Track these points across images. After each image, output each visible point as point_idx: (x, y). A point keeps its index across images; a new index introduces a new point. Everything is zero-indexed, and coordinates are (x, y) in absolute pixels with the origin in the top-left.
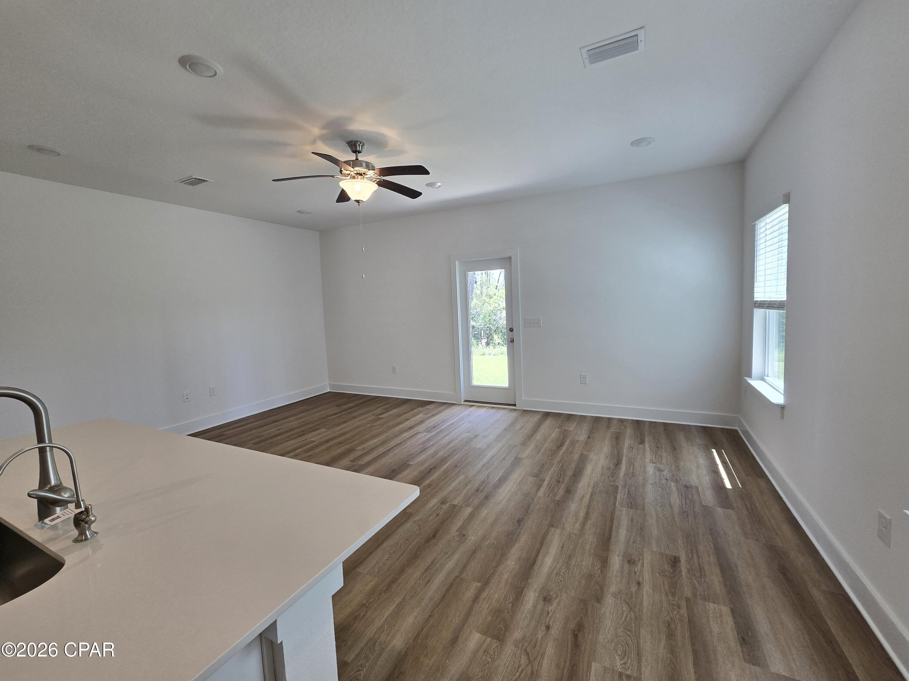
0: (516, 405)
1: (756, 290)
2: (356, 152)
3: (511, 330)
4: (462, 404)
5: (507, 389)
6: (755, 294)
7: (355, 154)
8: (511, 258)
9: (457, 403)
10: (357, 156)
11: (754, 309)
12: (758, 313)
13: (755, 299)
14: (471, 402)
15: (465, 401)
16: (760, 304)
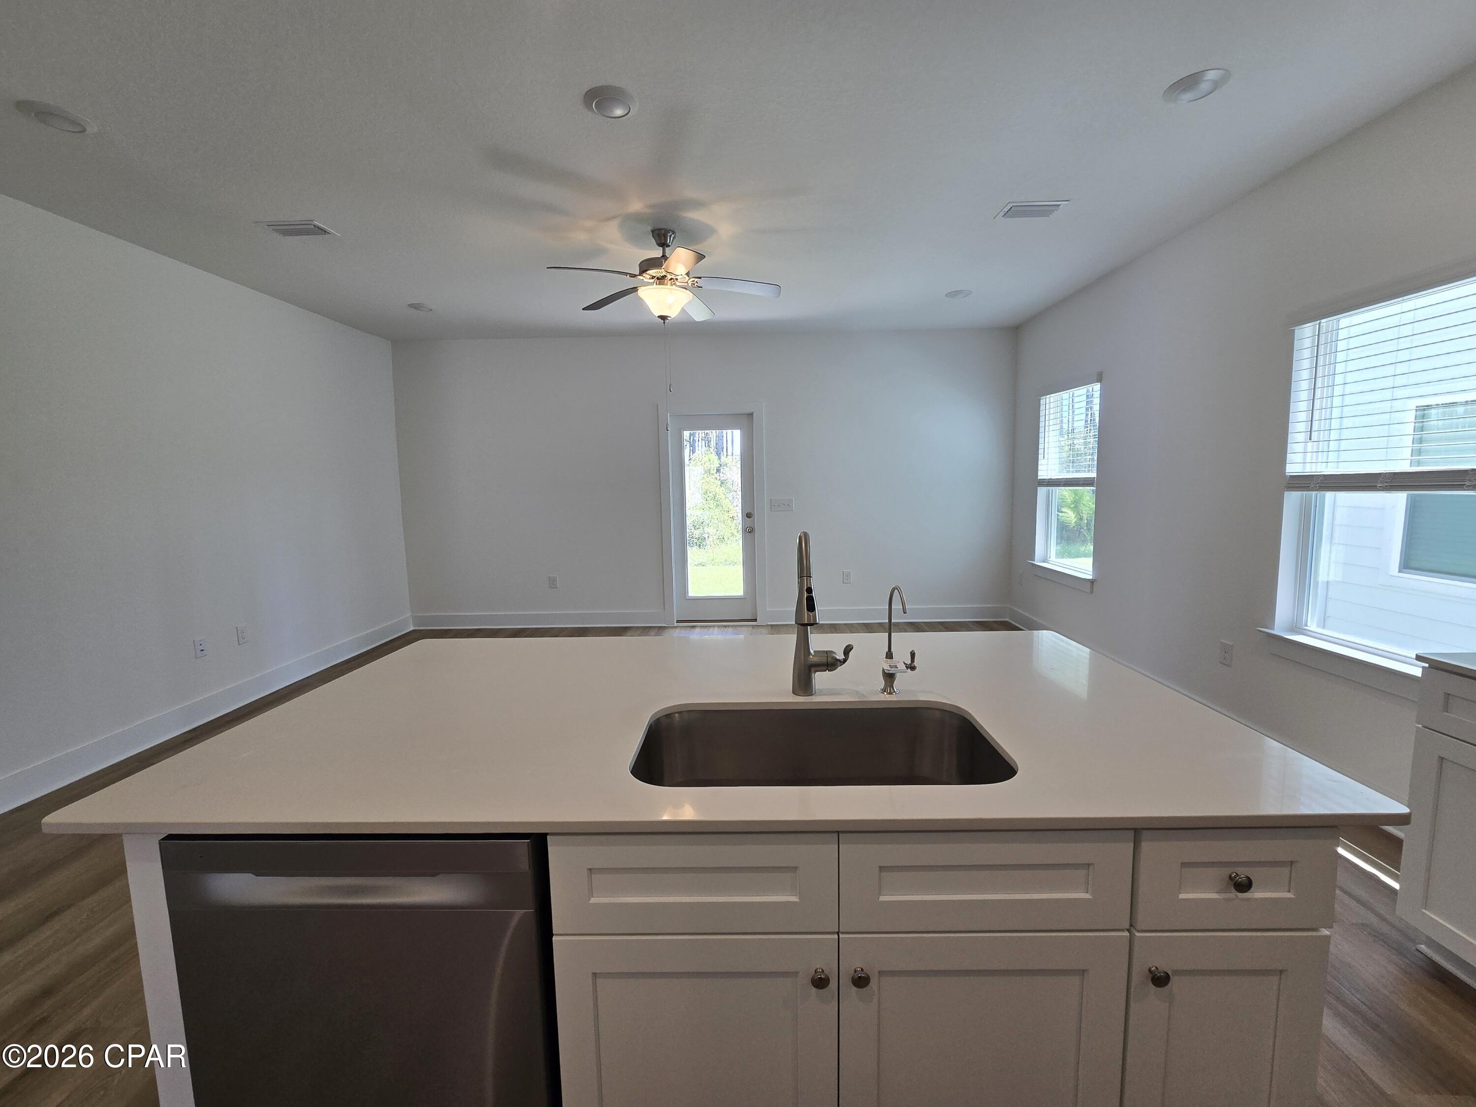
0: (756, 619)
1: (1040, 467)
2: (663, 245)
3: (749, 515)
4: (675, 625)
5: (742, 598)
6: (1039, 472)
7: (662, 248)
8: (752, 414)
9: (666, 626)
10: (664, 251)
11: (1038, 488)
12: (1042, 491)
13: (1039, 478)
14: (690, 622)
15: (678, 622)
16: (1048, 482)
